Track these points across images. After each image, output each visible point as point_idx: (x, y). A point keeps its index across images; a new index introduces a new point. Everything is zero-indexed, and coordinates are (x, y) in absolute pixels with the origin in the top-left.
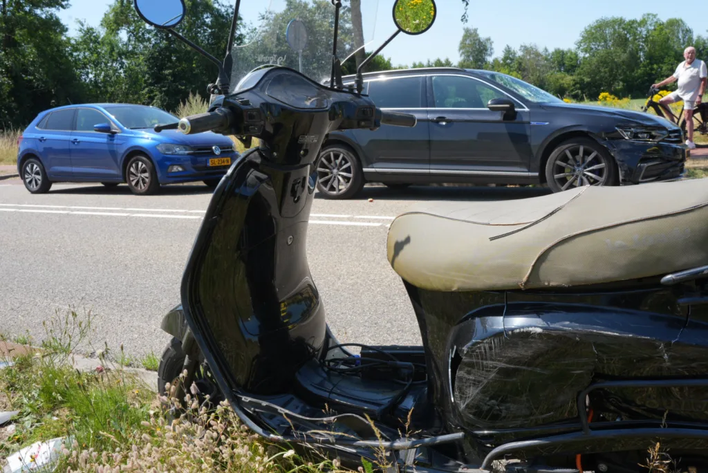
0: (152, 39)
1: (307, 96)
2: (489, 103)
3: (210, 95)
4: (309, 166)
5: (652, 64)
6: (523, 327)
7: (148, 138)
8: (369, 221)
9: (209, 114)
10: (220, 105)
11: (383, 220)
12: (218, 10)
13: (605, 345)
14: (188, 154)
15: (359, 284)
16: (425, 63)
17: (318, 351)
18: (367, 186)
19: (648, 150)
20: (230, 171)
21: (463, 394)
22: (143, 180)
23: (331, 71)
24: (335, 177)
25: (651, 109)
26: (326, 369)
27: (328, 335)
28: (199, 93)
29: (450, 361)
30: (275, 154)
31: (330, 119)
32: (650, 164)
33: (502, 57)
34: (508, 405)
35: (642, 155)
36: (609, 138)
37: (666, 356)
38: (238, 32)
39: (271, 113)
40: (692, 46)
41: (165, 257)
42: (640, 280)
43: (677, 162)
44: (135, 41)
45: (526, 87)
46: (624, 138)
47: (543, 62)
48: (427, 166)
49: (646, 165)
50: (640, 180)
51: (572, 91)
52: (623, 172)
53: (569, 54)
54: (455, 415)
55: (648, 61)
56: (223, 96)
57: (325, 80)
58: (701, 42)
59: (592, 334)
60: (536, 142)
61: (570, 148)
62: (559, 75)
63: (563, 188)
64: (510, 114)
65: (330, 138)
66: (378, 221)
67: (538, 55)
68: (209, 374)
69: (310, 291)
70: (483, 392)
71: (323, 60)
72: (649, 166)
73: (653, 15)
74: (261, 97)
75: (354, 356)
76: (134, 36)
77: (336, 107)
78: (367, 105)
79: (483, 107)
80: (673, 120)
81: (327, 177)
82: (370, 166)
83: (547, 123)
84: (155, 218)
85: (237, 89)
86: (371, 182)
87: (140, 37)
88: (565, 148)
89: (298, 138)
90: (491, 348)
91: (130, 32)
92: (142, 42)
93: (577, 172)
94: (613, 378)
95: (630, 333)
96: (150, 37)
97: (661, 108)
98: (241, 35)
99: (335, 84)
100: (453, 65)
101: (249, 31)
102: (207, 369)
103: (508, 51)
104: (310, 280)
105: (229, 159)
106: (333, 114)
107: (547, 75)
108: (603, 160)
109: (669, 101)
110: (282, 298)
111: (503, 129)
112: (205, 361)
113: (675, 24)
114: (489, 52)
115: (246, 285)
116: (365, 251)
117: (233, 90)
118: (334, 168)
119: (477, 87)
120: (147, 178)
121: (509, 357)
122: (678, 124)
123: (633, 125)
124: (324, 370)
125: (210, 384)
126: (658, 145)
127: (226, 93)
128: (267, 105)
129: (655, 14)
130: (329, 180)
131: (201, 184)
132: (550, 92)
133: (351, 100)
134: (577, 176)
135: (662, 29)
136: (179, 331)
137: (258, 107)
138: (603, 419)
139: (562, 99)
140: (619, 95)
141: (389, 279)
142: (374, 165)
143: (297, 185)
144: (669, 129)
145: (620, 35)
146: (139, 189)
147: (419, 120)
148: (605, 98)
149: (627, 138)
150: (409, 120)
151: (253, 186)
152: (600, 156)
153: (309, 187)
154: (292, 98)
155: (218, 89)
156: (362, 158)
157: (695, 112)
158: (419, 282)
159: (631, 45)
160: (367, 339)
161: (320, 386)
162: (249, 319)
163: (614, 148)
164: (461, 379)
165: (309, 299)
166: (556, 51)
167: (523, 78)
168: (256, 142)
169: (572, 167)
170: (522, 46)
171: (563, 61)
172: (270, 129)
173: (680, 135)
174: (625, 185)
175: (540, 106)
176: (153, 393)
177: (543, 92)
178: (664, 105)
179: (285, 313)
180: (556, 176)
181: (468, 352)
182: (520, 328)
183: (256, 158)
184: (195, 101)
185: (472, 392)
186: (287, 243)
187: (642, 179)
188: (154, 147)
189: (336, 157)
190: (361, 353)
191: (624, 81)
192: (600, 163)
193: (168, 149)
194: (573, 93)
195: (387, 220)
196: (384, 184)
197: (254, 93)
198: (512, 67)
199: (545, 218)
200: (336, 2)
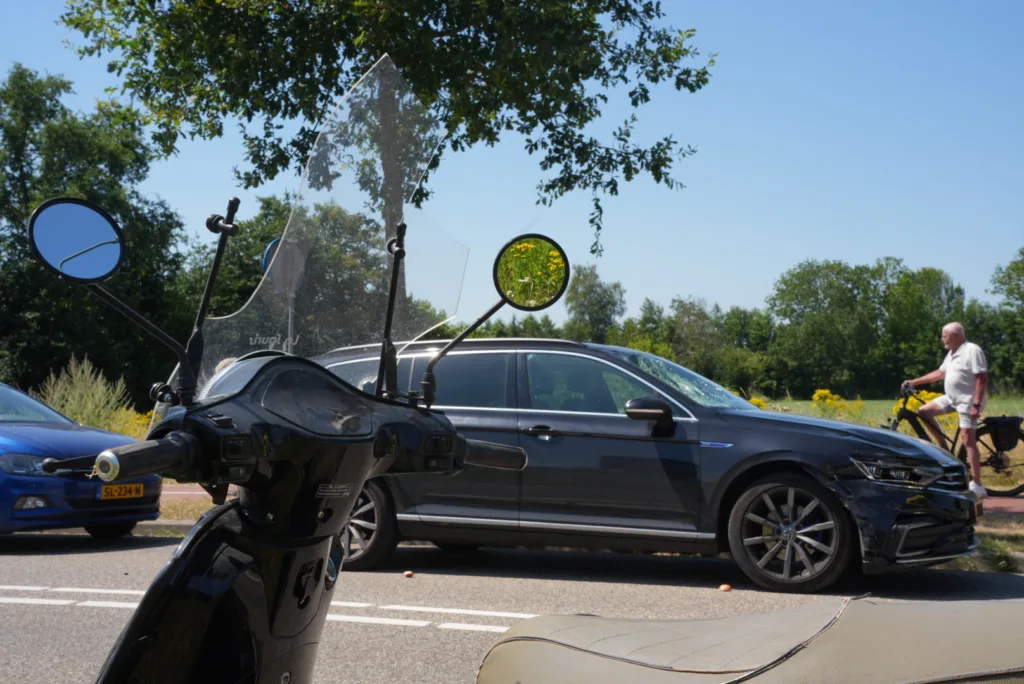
1: (336, 412)
2: (628, 405)
3: (155, 403)
4: (331, 539)
5: (898, 343)
8: (407, 615)
10: (177, 426)
11: (433, 614)
12: (136, 209)
18: (402, 545)
19: (908, 500)
25: (905, 424)
30: (270, 516)
31: (375, 456)
32: (914, 526)
33: (640, 318)
35: (898, 508)
36: (839, 476)
38: (173, 250)
39: (271, 440)
43: (961, 524)
45: (690, 379)
46: (865, 477)
47: (710, 330)
48: (515, 514)
49: (907, 527)
50: (898, 555)
51: (762, 381)
52: (867, 539)
53: (755, 318)
55: (890, 335)
56: (182, 409)
58: (977, 310)
60: (711, 478)
61: (772, 491)
62: (738, 352)
63: (760, 563)
64: (664, 426)
66: (424, 616)
67: (702, 315)
72: (911, 530)
73: (895, 260)
74: (253, 413)
77: (388, 430)
78: (440, 429)
80: (944, 445)
82: (411, 510)
83: (730, 445)
86: (410, 539)
88: (763, 490)
89: (317, 486)
93: (784, 535)
97: (922, 422)
98: (178, 255)
99: (384, 388)
101: (193, 250)
103: (650, 309)
105: (142, 486)
106: (382, 443)
107: (718, 351)
108: (829, 516)
109: (934, 412)
111: (651, 451)
113: (932, 279)
114: (617, 309)
117: (199, 397)
119: (605, 375)
122: (952, 451)
123: (882, 454)
126: (925, 492)
127: (188, 402)
128: (263, 428)
129: (898, 258)
131: (81, 532)
133: (412, 419)
134: (785, 543)
135: (912, 285)
137: (248, 430)
139: (748, 398)
140: (845, 391)
142: (418, 509)
143: (307, 575)
144: (944, 465)
145: (840, 290)
148: (823, 398)
149: (871, 477)
150: (514, 456)
151: (224, 577)
152: (824, 507)
153: (326, 578)
155: (172, 394)
156: (396, 496)
157: (981, 432)
159: (859, 308)
163: (850, 494)
166: (733, 311)
168: (235, 492)
169: (773, 525)
170: (674, 301)
171: (742, 327)
172: (267, 471)
173: (961, 473)
175: (717, 414)
178: (928, 416)
180: (748, 541)
183: (232, 523)
184: (80, 373)
187: (902, 552)
191: (851, 368)
192: (824, 519)
193: (19, 465)
194: (763, 385)
195: (440, 614)
196: (434, 543)
197: (241, 405)
198: (657, 336)
199: (776, 663)
200: (396, 248)
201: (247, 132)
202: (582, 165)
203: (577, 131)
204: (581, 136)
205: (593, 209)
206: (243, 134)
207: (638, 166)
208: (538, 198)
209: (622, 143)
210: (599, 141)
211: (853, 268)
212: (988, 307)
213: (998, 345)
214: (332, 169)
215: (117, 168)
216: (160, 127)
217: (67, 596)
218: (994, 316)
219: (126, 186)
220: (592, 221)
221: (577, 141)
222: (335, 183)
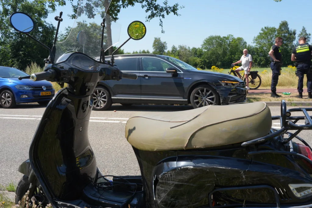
0: (14, 37)
1: (90, 65)
2: (166, 69)
3: (45, 64)
4: (90, 96)
5: (232, 55)
6: (185, 166)
7: (11, 82)
8: (114, 120)
9: (45, 72)
10: (50, 68)
11: (121, 120)
12: (45, 26)
13: (219, 173)
14: (31, 90)
15: (110, 149)
16: (138, 52)
17: (93, 179)
18: (113, 105)
19: (232, 90)
20: (54, 98)
21: (159, 196)
22: (8, 101)
23: (100, 54)
24: (99, 101)
25: (232, 73)
26: (97, 187)
27: (98, 172)
28: (36, 62)
29: (153, 182)
30: (75, 90)
31: (100, 76)
32: (233, 96)
33: (171, 50)
34: (179, 200)
35: (229, 92)
36: (216, 85)
37: (244, 177)
39: (73, 72)
40: (246, 49)
41: (19, 137)
42: (233, 145)
43: (243, 95)
44: (5, 37)
45: (181, 63)
46: (222, 85)
47: (188, 53)
48: (140, 96)
49: (231, 96)
50: (229, 103)
51: (200, 65)
52: (222, 99)
53: (199, 50)
54: (155, 206)
55: (230, 53)
56: (51, 65)
57: (98, 58)
58: (250, 47)
59: (214, 168)
60: (186, 86)
61: (201, 89)
62: (195, 58)
63: (198, 106)
64: (175, 74)
65: (99, 83)
66: (118, 120)
67: (186, 49)
68: (41, 192)
69: (90, 152)
70: (168, 195)
71: (96, 50)
73: (232, 35)
74: (68, 65)
75: (109, 181)
76: (4, 35)
77: (103, 70)
78: (116, 69)
79: (164, 71)
80: (241, 78)
81: (95, 101)
82: (115, 96)
83: (191, 78)
84: (14, 119)
85: (57, 62)
86: (115, 103)
87: (7, 36)
88: (198, 89)
89: (86, 83)
90: (171, 176)
91: (2, 33)
92: (8, 38)
93: (203, 99)
94: (222, 187)
95: (229, 167)
96: (13, 36)
97: (236, 73)
99: (102, 60)
100: (150, 53)
102: (41, 189)
103: (174, 48)
104: (90, 148)
105: (50, 92)
106: (101, 73)
107: (190, 58)
108: (214, 94)
109: (239, 70)
110: (77, 155)
111: (172, 81)
112: (40, 185)
113: (240, 39)
114: (165, 48)
115: (60, 150)
116: (113, 134)
117: (56, 62)
118: (98, 97)
119: (161, 63)
120: (10, 100)
121: (179, 179)
122: (243, 79)
123: (226, 80)
124: (96, 188)
125: (42, 196)
126: (236, 88)
127: (53, 63)
128: (71, 69)
130: (96, 102)
131: (37, 103)
132: (191, 65)
133: (109, 67)
134: (203, 101)
135: (235, 41)
136: (27, 172)
137: (68, 69)
138: (219, 205)
139: (196, 68)
140: (219, 67)
141: (123, 146)
142: (117, 96)
143: (85, 105)
144: (240, 82)
145: (219, 43)
146: (6, 105)
147: (138, 76)
148: (214, 68)
149: (223, 85)
150: (134, 76)
151: (64, 105)
152: (213, 92)
153: (90, 105)
154: (83, 66)
155: (49, 61)
156: (111, 92)
157: (249, 75)
158: (140, 147)
159: (223, 47)
160: (114, 173)
161: (94, 195)
162: (62, 165)
163: (218, 89)
164: (158, 190)
165: (89, 156)
166: (193, 48)
167: (180, 59)
168: (66, 85)
169: (201, 97)
170: (179, 46)
171: (196, 52)
172: (73, 80)
173: (243, 84)
174: (223, 105)
175: (188, 71)
176: (12, 203)
177: (189, 65)
178: (237, 71)
179: (78, 163)
180: (195, 101)
181: (161, 177)
182: (184, 166)
183: (66, 92)
184: (34, 66)
185: (163, 195)
186: (80, 130)
187: (230, 102)
188: (14, 86)
189: (100, 92)
190: (113, 179)
191: (221, 61)
192: (212, 95)
193: (21, 87)
194: (201, 66)
195: (122, 120)
196: (121, 104)
197: (66, 63)
198: (175, 54)
199: (193, 119)
200: (103, 25)
201: (73, 4)
202: (156, 11)
203: (154, 2)
204: (155, 4)
205: (160, 22)
206: (72, 5)
207: (170, 11)
208: (146, 20)
209: (166, 5)
210: (160, 5)
211: (222, 37)
212: (252, 46)
213: (254, 56)
214: (94, 13)
215: (40, 15)
216: (50, 4)
217: (34, 117)
218: (253, 48)
219: (42, 19)
220: (160, 25)
221: (154, 5)
222: (95, 16)
